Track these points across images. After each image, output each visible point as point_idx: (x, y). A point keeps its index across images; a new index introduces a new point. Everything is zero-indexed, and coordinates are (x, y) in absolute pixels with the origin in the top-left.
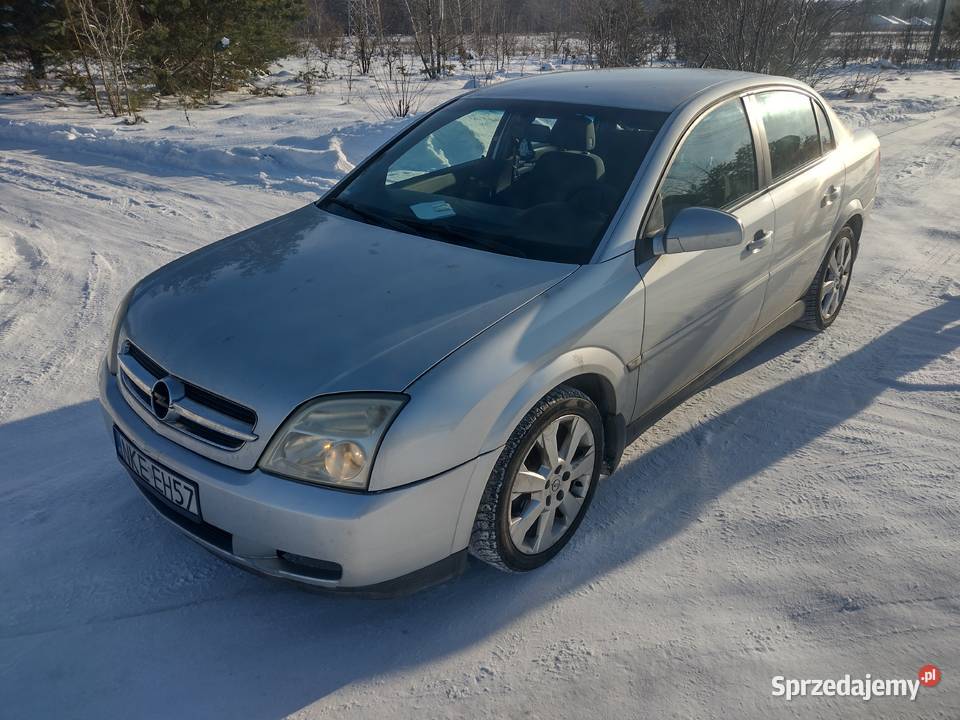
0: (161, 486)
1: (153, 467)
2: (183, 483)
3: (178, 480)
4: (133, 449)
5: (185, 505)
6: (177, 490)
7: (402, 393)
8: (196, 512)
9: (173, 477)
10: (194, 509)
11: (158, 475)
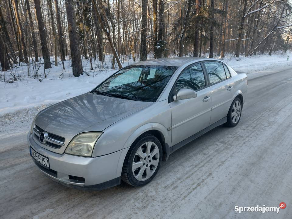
0: (40, 160)
1: (39, 155)
2: (46, 159)
3: (44, 158)
4: (34, 151)
5: (46, 165)
6: (44, 161)
7: (102, 131)
8: (48, 167)
9: (43, 157)
10: (48, 166)
11: (40, 157)
